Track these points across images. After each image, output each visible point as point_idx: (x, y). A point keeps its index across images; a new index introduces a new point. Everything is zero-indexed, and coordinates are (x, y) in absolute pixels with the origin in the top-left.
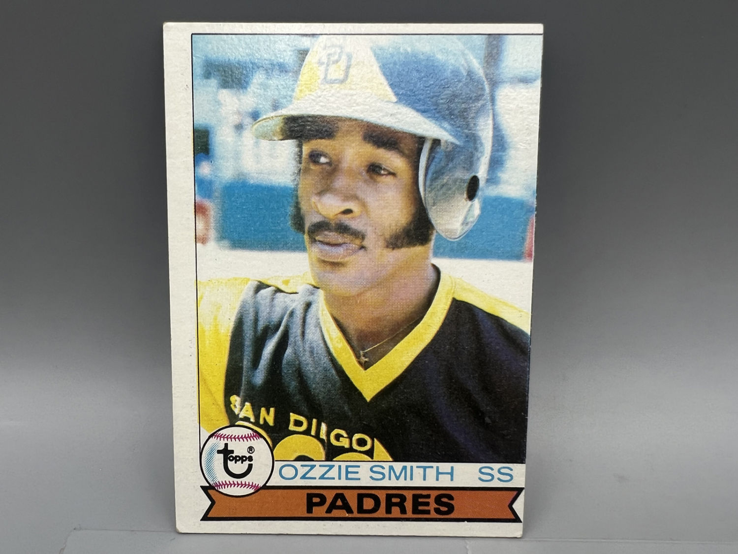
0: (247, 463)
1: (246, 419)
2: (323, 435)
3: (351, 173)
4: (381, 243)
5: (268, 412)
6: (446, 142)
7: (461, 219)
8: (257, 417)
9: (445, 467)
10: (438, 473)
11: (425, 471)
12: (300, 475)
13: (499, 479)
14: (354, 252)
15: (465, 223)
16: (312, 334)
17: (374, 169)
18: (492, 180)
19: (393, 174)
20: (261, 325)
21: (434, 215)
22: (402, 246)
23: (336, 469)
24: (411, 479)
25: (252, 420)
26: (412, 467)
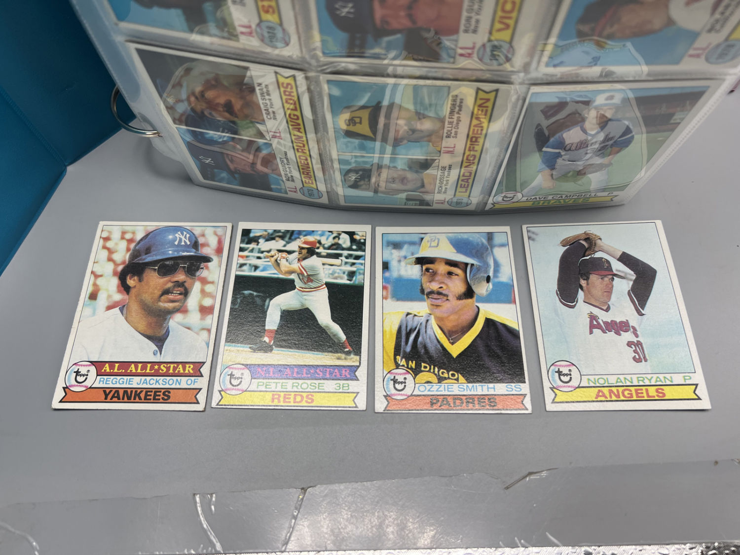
0: (403, 384)
1: (403, 366)
2: (436, 372)
3: (441, 275)
4: (456, 298)
5: (412, 363)
6: (476, 265)
7: (485, 290)
8: (408, 365)
9: (491, 385)
10: (488, 388)
11: (482, 387)
12: (427, 389)
13: (515, 390)
14: (444, 301)
15: (487, 291)
16: (429, 331)
17: (450, 274)
18: (495, 276)
19: (458, 275)
20: (409, 329)
21: (474, 288)
22: (463, 299)
23: (443, 386)
24: (477, 391)
25: (406, 366)
26: (476, 386)
